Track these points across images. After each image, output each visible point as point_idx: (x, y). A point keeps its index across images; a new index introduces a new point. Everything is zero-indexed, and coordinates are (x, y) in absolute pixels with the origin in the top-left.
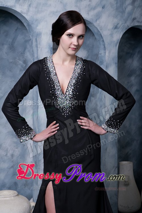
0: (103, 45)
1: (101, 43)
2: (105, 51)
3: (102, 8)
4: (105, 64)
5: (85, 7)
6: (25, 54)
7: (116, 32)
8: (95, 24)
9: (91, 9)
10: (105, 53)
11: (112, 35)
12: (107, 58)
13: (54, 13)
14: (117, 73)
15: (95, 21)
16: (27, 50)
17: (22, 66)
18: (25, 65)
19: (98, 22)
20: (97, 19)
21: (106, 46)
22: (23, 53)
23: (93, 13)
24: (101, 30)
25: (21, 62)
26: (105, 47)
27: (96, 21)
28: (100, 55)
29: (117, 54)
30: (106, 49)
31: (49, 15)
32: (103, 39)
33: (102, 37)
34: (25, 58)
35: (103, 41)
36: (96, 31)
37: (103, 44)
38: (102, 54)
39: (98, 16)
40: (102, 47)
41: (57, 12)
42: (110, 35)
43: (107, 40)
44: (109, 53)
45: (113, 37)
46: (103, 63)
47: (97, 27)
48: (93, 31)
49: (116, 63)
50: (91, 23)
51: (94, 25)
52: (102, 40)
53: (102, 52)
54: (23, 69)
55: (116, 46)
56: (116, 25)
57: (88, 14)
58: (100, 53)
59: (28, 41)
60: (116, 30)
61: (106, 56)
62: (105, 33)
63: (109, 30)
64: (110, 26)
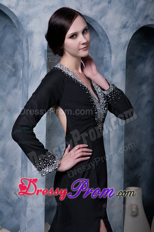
0: (109, 48)
1: (107, 45)
2: (111, 55)
3: (108, 2)
4: (110, 70)
5: (88, 2)
6: (14, 57)
7: (125, 32)
8: (99, 22)
9: (95, 4)
10: (111, 57)
11: (119, 35)
12: (113, 63)
13: (49, 8)
14: (125, 82)
15: (99, 18)
16: (17, 52)
17: (11, 71)
18: (15, 70)
19: (103, 20)
20: (102, 16)
21: (112, 48)
22: (12, 56)
23: (96, 9)
24: (107, 29)
25: (10, 67)
26: (110, 50)
27: (101, 18)
28: (105, 59)
29: (125, 59)
30: (112, 52)
31: (43, 10)
32: (109, 40)
33: (107, 38)
34: (15, 61)
35: (109, 43)
36: (100, 30)
37: (108, 46)
38: (107, 59)
39: (103, 13)
40: (107, 49)
41: (53, 7)
42: (117, 35)
43: (113, 42)
44: (116, 57)
45: (120, 38)
46: (108, 69)
47: (101, 25)
48: (96, 31)
49: (123, 70)
50: (94, 21)
51: (98, 24)
52: (107, 41)
53: (107, 56)
54: (12, 75)
55: (124, 48)
56: (124, 23)
57: (91, 9)
58: (105, 57)
59: (18, 41)
60: (124, 30)
61: (112, 61)
62: (111, 33)
63: (116, 29)
64: (118, 25)
